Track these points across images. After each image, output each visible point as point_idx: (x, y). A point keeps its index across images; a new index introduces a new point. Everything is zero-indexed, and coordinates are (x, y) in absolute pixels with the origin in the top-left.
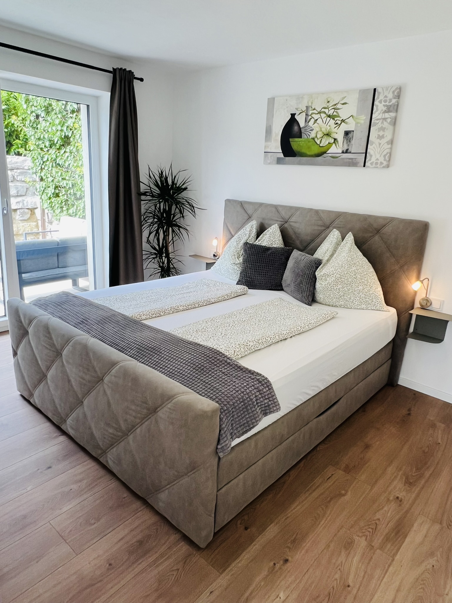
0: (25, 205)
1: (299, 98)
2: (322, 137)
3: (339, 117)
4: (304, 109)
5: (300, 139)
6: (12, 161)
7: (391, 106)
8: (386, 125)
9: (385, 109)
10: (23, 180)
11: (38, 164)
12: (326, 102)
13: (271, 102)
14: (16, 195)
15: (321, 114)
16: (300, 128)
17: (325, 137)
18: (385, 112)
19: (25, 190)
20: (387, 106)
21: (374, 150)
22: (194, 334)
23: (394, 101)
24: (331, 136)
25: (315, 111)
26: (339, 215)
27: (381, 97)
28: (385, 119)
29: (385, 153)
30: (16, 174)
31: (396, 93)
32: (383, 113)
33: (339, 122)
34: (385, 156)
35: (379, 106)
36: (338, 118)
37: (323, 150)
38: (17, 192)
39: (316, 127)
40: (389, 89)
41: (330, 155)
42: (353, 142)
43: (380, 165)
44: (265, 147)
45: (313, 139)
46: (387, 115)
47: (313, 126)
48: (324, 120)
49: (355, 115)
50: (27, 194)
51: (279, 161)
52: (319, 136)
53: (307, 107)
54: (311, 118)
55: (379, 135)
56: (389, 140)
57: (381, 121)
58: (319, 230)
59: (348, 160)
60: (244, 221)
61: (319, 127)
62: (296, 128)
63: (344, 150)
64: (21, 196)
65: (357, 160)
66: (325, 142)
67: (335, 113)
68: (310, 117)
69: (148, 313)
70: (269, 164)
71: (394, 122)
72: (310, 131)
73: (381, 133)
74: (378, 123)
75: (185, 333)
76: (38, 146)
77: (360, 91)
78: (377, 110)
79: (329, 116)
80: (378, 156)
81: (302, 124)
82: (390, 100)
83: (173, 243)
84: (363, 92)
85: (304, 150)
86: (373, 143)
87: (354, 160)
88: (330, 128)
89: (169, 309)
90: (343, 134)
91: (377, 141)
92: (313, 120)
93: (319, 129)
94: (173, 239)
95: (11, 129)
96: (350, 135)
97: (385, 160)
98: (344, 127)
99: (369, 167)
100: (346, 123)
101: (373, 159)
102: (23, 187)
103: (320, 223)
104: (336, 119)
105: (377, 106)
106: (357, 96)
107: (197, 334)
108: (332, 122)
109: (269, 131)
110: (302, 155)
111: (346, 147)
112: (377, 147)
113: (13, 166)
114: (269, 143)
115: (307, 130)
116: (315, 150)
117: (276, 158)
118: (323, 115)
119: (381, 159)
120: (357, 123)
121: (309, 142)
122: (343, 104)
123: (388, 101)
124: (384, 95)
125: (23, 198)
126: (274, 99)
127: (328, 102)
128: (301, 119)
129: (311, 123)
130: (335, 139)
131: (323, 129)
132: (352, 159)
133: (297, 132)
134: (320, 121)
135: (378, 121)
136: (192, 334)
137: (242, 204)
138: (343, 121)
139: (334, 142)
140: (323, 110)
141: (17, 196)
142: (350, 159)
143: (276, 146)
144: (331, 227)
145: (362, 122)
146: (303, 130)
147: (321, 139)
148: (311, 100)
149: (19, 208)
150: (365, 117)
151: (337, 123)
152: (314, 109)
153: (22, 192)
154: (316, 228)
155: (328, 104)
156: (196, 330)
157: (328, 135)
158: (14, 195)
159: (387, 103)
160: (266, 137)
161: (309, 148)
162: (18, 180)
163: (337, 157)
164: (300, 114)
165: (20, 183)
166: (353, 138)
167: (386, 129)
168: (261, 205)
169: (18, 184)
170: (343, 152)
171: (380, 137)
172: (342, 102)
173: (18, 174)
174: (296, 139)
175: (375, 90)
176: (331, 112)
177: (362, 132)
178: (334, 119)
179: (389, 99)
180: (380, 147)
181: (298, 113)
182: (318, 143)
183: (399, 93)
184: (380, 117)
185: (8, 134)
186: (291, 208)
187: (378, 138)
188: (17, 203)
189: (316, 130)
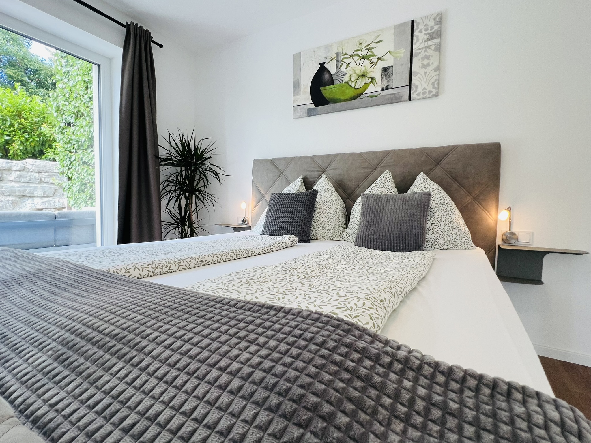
0: (52, 204)
1: (328, 48)
2: (357, 79)
3: (374, 55)
4: (334, 56)
5: (332, 86)
6: (40, 164)
7: (433, 33)
8: (430, 52)
9: (426, 37)
10: (51, 182)
11: (65, 165)
12: (358, 44)
13: (297, 57)
14: (43, 195)
15: (353, 57)
16: (331, 76)
17: (361, 78)
18: (428, 40)
19: (53, 191)
20: (429, 34)
21: (420, 80)
22: (244, 289)
23: (436, 27)
24: (367, 76)
25: (346, 56)
26: (387, 153)
27: (421, 27)
28: (429, 47)
29: (433, 80)
30: (43, 176)
31: (437, 20)
32: (425, 41)
33: (375, 61)
34: (433, 84)
35: (420, 36)
36: (374, 57)
37: (359, 91)
38: (44, 193)
39: (349, 71)
40: (429, 18)
41: (368, 95)
42: (393, 77)
43: (429, 94)
44: (294, 101)
45: (347, 83)
46: (430, 43)
47: (345, 71)
48: (358, 62)
49: (392, 50)
50: (55, 195)
51: (310, 113)
52: (353, 79)
53: (337, 54)
54: (343, 63)
55: (423, 65)
56: (435, 67)
57: (424, 50)
58: (365, 172)
59: (389, 96)
60: (276, 177)
61: (352, 70)
62: (326, 76)
63: (383, 87)
64: (48, 196)
65: (400, 94)
66: (361, 83)
67: (369, 53)
68: (341, 63)
69: (146, 266)
70: (300, 117)
71: (439, 48)
72: (342, 76)
73: (426, 62)
74: (420, 53)
75: (223, 287)
76: (66, 149)
77: (395, 26)
78: (418, 40)
79: (363, 57)
80: (425, 85)
81: (333, 71)
82: (432, 28)
83: (197, 212)
84: (399, 27)
85: (337, 97)
86: (417, 73)
87: (396, 95)
88: (365, 69)
89: (188, 260)
90: (381, 71)
91: (422, 71)
92: (344, 65)
93: (353, 72)
94: (196, 208)
95: (43, 139)
96: (389, 71)
97: (434, 87)
98: (381, 65)
99: (415, 99)
100: (384, 60)
101: (420, 90)
102: (50, 188)
103: (366, 165)
104: (371, 58)
105: (417, 37)
106: (393, 31)
107: (250, 287)
108: (367, 62)
109: (296, 86)
110: (335, 101)
111: (385, 84)
112: (423, 77)
113: (41, 169)
114: (298, 97)
115: (340, 76)
116: (351, 93)
117: (307, 110)
118: (356, 58)
119: (430, 88)
120: (395, 58)
121: (342, 87)
122: (378, 42)
123: (430, 29)
124: (425, 24)
125: (50, 199)
126: (300, 53)
127: (361, 44)
128: (331, 67)
129: (343, 69)
130: (372, 79)
131: (357, 72)
132: (394, 94)
133: (328, 80)
134: (353, 64)
135: (420, 51)
136: (238, 289)
137: (272, 162)
138: (379, 59)
139: (371, 81)
140: (355, 53)
141: (44, 197)
142: (391, 94)
143: (306, 98)
144: (379, 168)
145: (402, 55)
146: (334, 77)
147: (356, 81)
148: (341, 46)
149: (44, 207)
150: (404, 50)
151: (372, 62)
152: (345, 54)
153: (50, 192)
154: (362, 171)
155: (360, 46)
156: (245, 281)
157: (364, 75)
158: (40, 195)
159: (429, 31)
160: (294, 91)
161: (343, 92)
162: (46, 181)
163: (376, 96)
164: (330, 61)
165: (48, 185)
166: (392, 73)
167: (431, 56)
168: (293, 158)
169: (46, 185)
170: (382, 90)
171: (424, 66)
172: (376, 41)
173: (46, 176)
174: (328, 87)
175: (413, 22)
176: (365, 53)
177: (402, 65)
178: (368, 59)
179: (430, 27)
180: (427, 76)
181: (327, 61)
182: (353, 85)
183: (440, 19)
184: (422, 46)
185: (41, 144)
186: (328, 156)
187: (422, 68)
188: (42, 203)
189: (349, 73)
